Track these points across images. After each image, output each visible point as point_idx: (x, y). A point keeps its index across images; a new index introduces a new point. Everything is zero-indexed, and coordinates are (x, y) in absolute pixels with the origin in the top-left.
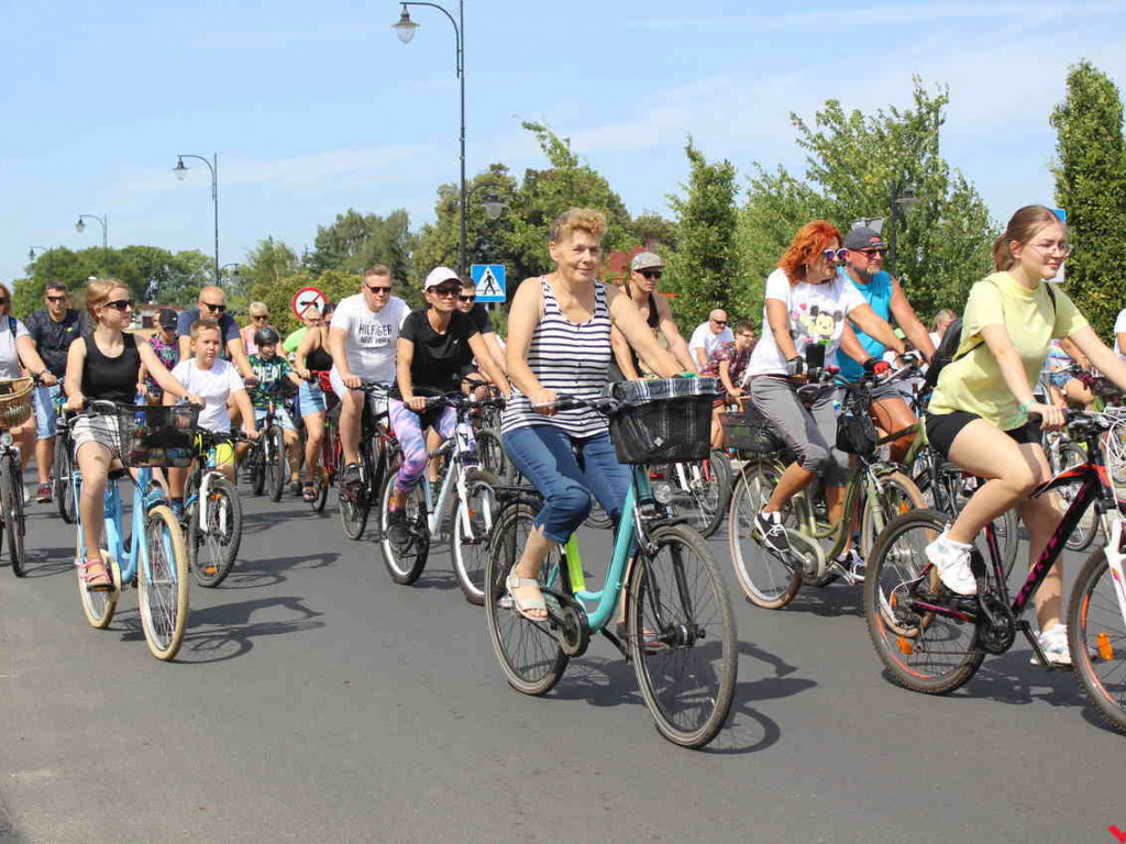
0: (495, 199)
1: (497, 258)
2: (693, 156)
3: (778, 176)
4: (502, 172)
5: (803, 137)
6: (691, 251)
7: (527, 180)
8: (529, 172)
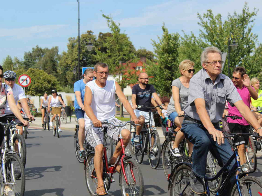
0: (91, 44)
1: (89, 63)
2: (164, 30)
3: (190, 35)
4: (91, 33)
5: (200, 22)
6: (161, 63)
7: (99, 37)
8: (101, 33)
